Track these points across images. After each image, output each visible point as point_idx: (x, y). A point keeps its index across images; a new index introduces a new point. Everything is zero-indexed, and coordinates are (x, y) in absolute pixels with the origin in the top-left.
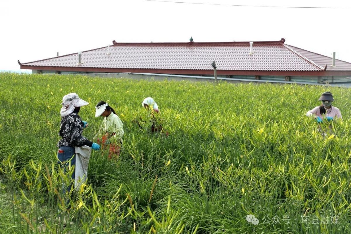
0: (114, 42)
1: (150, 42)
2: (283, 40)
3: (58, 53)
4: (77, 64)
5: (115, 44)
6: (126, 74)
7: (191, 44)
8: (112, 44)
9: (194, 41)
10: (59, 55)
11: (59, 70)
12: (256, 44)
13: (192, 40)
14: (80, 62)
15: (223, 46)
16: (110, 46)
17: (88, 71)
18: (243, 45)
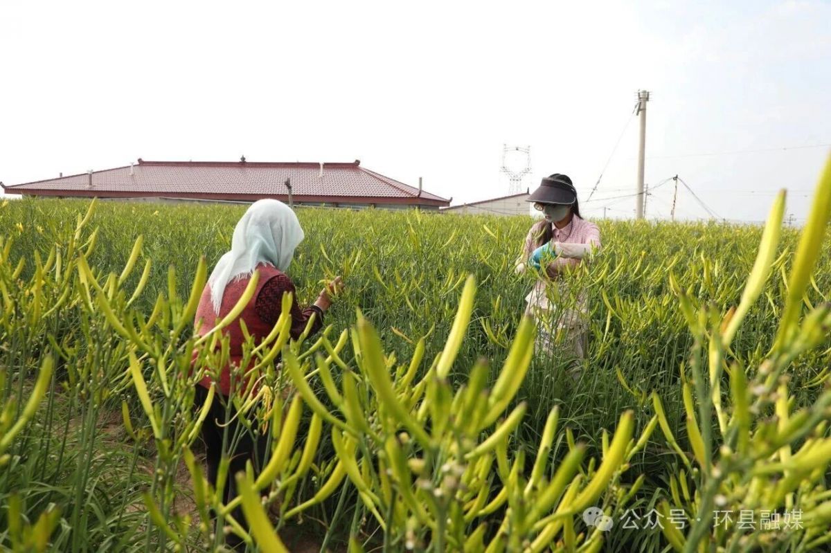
0: (140, 160)
1: (188, 161)
2: (358, 162)
3: (61, 174)
4: (87, 187)
5: (142, 163)
6: (157, 199)
7: (243, 164)
8: (137, 163)
9: (247, 160)
10: (63, 176)
11: (61, 194)
12: (329, 166)
13: (243, 159)
14: (91, 184)
15: (284, 167)
16: (134, 166)
17: (102, 196)
18: (310, 167)
